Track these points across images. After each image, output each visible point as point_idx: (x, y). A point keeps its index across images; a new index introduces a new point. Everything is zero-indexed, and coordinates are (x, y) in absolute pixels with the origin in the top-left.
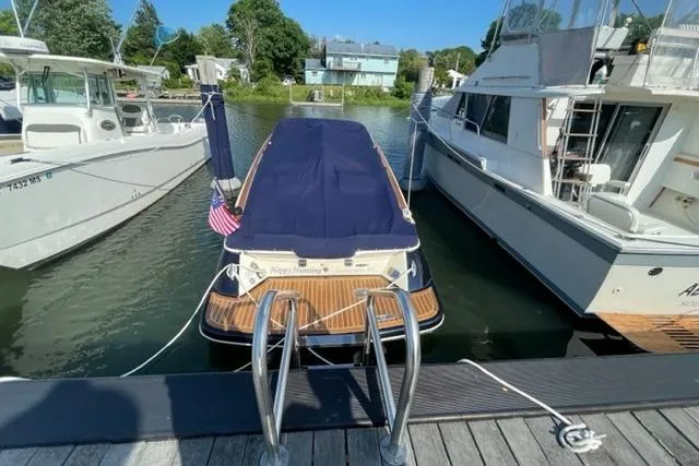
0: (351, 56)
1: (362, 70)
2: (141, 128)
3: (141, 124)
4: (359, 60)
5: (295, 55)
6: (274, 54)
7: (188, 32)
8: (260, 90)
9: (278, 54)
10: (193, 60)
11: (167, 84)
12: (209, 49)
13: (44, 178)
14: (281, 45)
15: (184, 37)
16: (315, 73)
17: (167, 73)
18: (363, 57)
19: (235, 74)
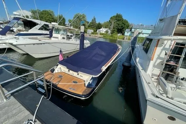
0: (140, 29)
1: (143, 33)
2: (71, 40)
3: (72, 39)
4: (142, 30)
5: (124, 28)
6: (118, 28)
7: (100, 23)
8: (112, 36)
9: (119, 28)
10: (100, 28)
11: (92, 33)
12: (104, 26)
13: (43, 44)
14: (120, 26)
15: (99, 24)
16: (128, 33)
17: (93, 31)
18: (144, 29)
19: (107, 32)
